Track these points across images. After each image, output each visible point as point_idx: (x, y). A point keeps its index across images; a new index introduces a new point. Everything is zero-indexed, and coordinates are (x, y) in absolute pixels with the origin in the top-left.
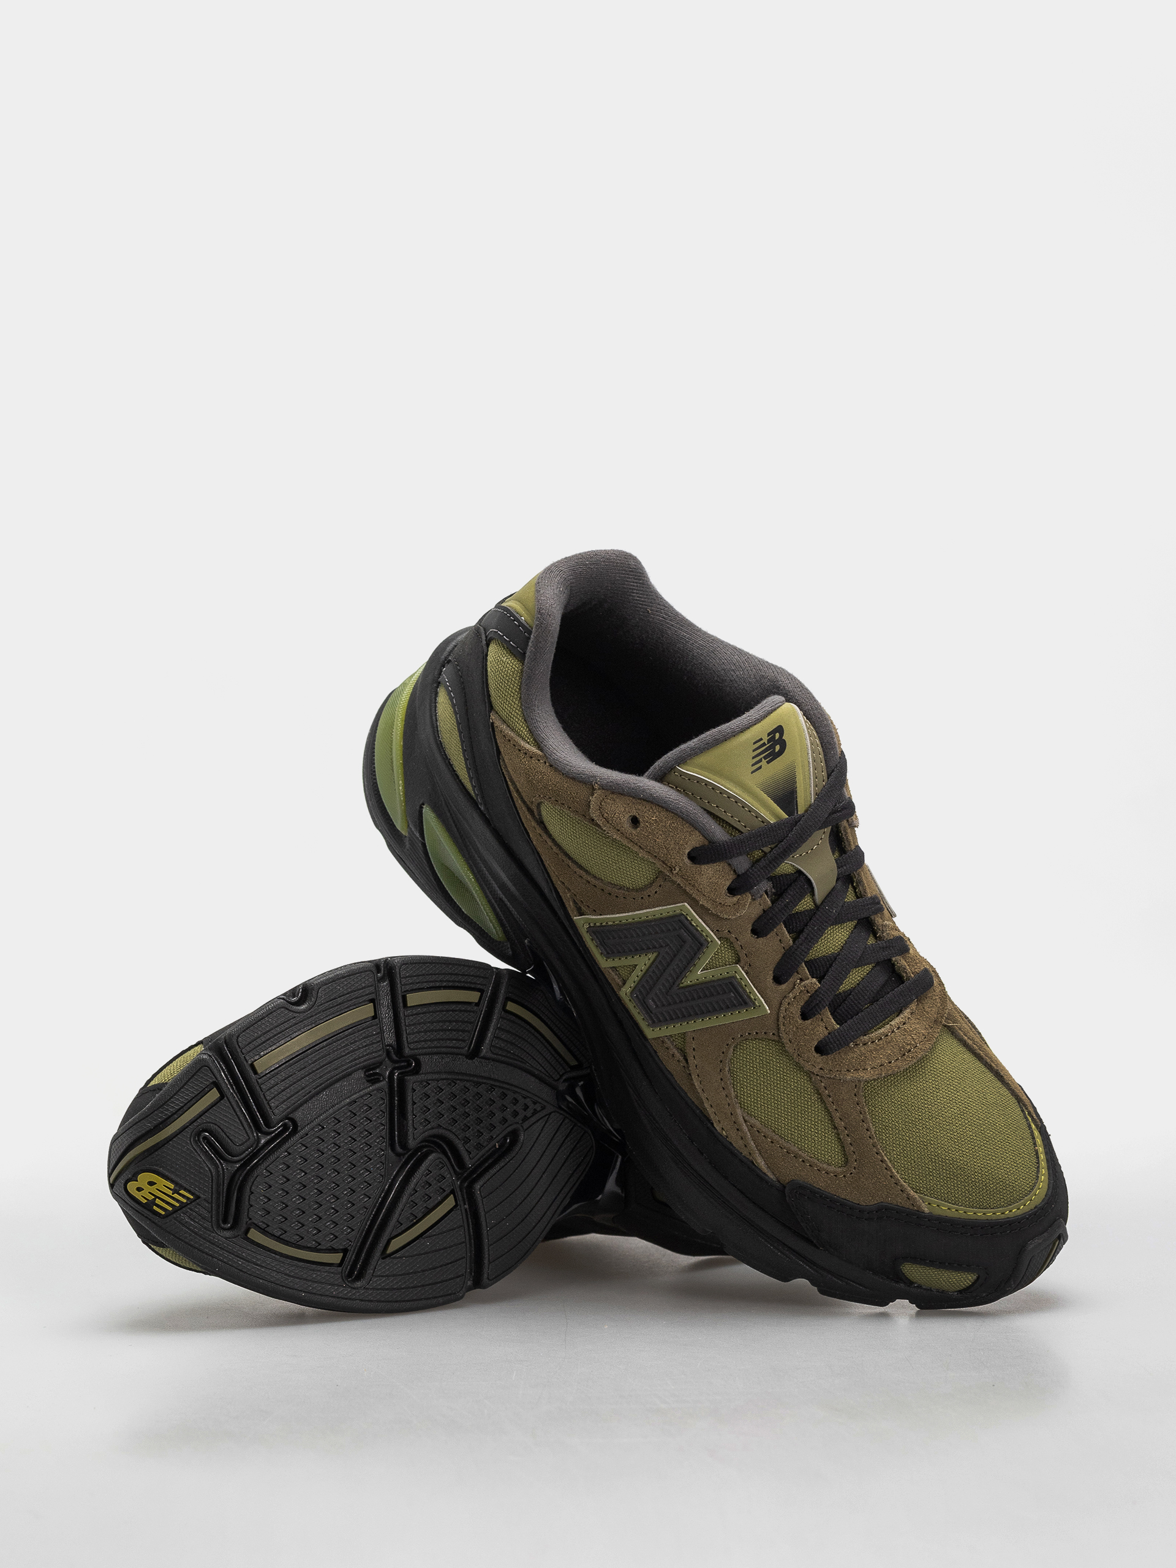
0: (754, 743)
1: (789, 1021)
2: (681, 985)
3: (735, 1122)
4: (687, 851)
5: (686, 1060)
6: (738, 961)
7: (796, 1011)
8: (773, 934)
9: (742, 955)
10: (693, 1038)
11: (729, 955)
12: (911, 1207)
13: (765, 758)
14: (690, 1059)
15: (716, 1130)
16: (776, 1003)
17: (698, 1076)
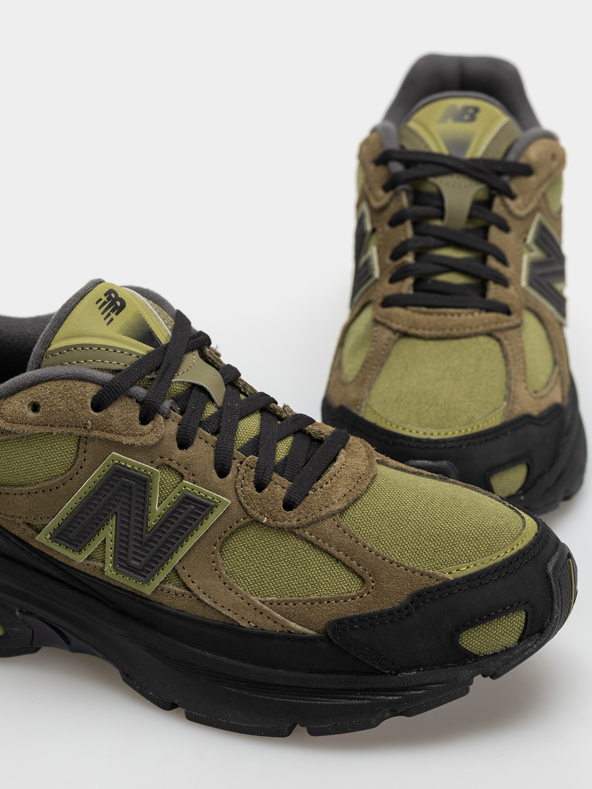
0: (97, 303)
1: (251, 498)
2: (149, 530)
3: (255, 609)
4: (89, 404)
5: (189, 590)
6: (182, 477)
7: (251, 488)
8: (197, 440)
9: (182, 470)
10: (183, 568)
11: (172, 478)
12: (437, 583)
13: (112, 311)
14: (191, 586)
15: (245, 627)
16: (231, 492)
17: (205, 594)
